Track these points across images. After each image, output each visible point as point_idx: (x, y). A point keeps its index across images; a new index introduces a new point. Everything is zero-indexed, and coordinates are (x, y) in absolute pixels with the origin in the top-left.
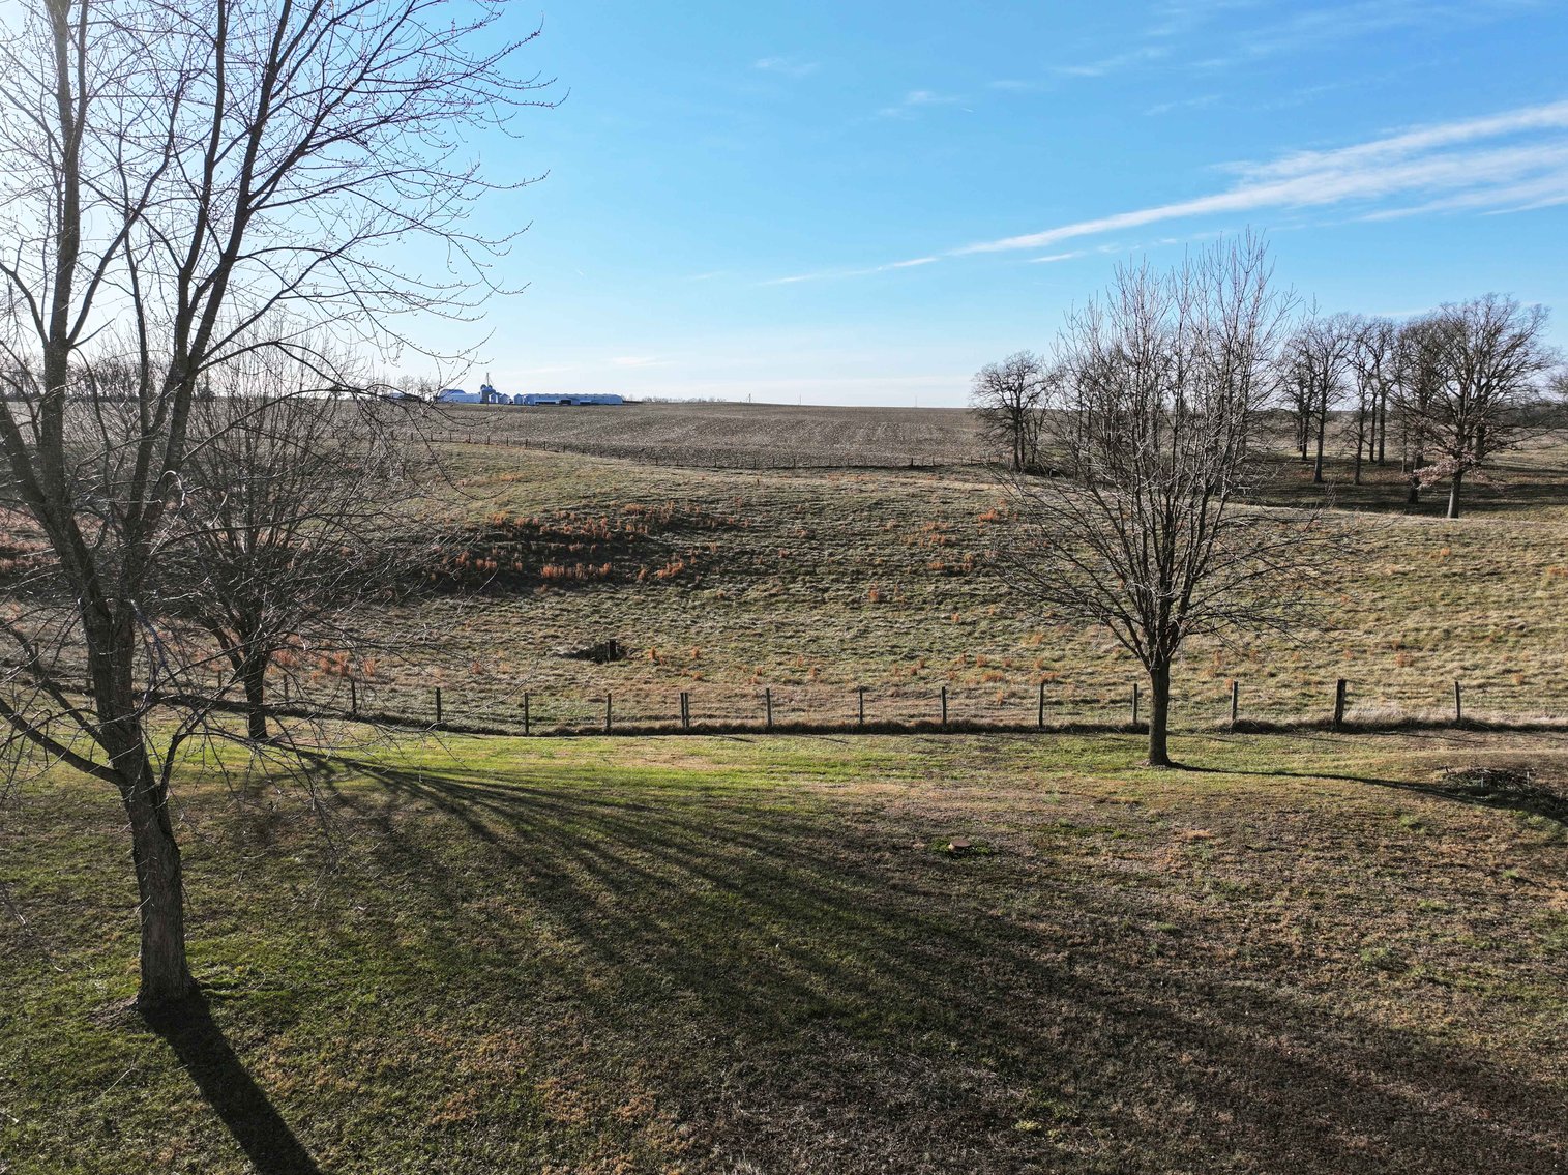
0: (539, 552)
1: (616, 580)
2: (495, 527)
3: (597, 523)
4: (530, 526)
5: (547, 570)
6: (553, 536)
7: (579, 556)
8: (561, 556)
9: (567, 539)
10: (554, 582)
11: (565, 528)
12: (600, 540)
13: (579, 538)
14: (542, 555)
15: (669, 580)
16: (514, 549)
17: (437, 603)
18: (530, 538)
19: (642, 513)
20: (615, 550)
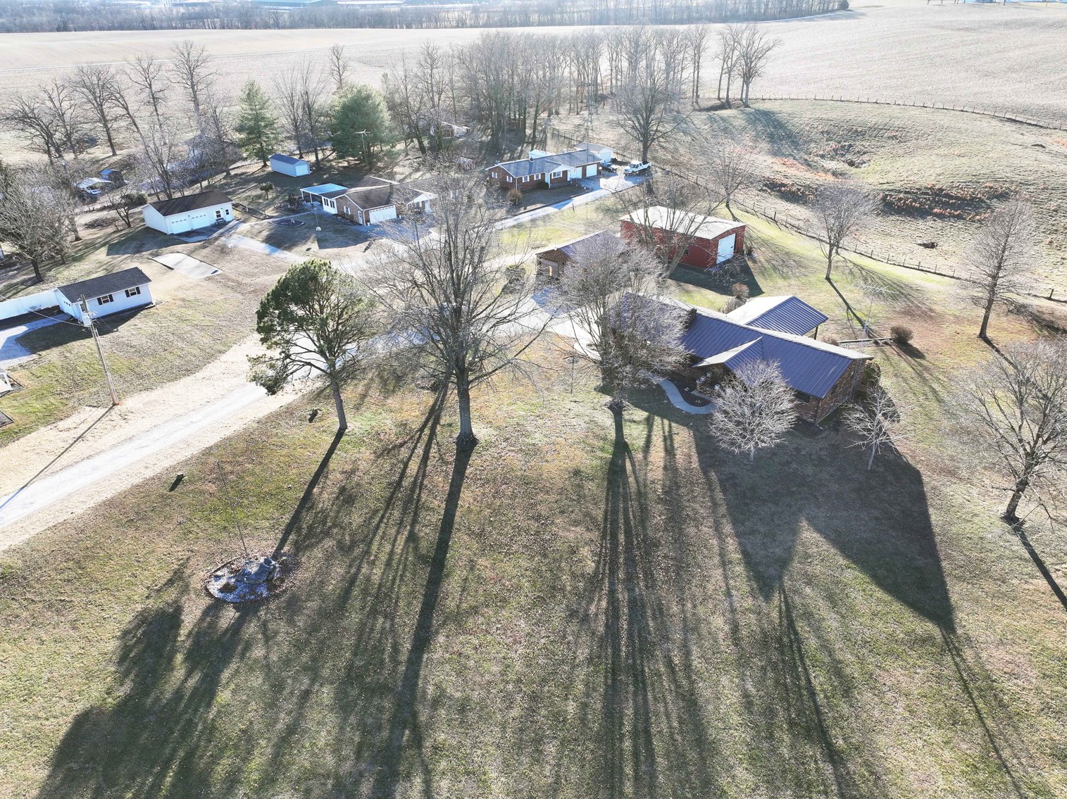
0: (937, 202)
1: (959, 217)
2: (926, 188)
3: (967, 193)
4: (941, 190)
5: (935, 210)
6: (947, 196)
7: (952, 206)
8: (946, 205)
9: (951, 197)
10: (937, 215)
11: (954, 192)
12: (965, 199)
13: (957, 198)
14: (937, 203)
15: (979, 220)
16: (929, 199)
17: (893, 218)
18: (937, 195)
19: (991, 188)
20: (968, 205)
